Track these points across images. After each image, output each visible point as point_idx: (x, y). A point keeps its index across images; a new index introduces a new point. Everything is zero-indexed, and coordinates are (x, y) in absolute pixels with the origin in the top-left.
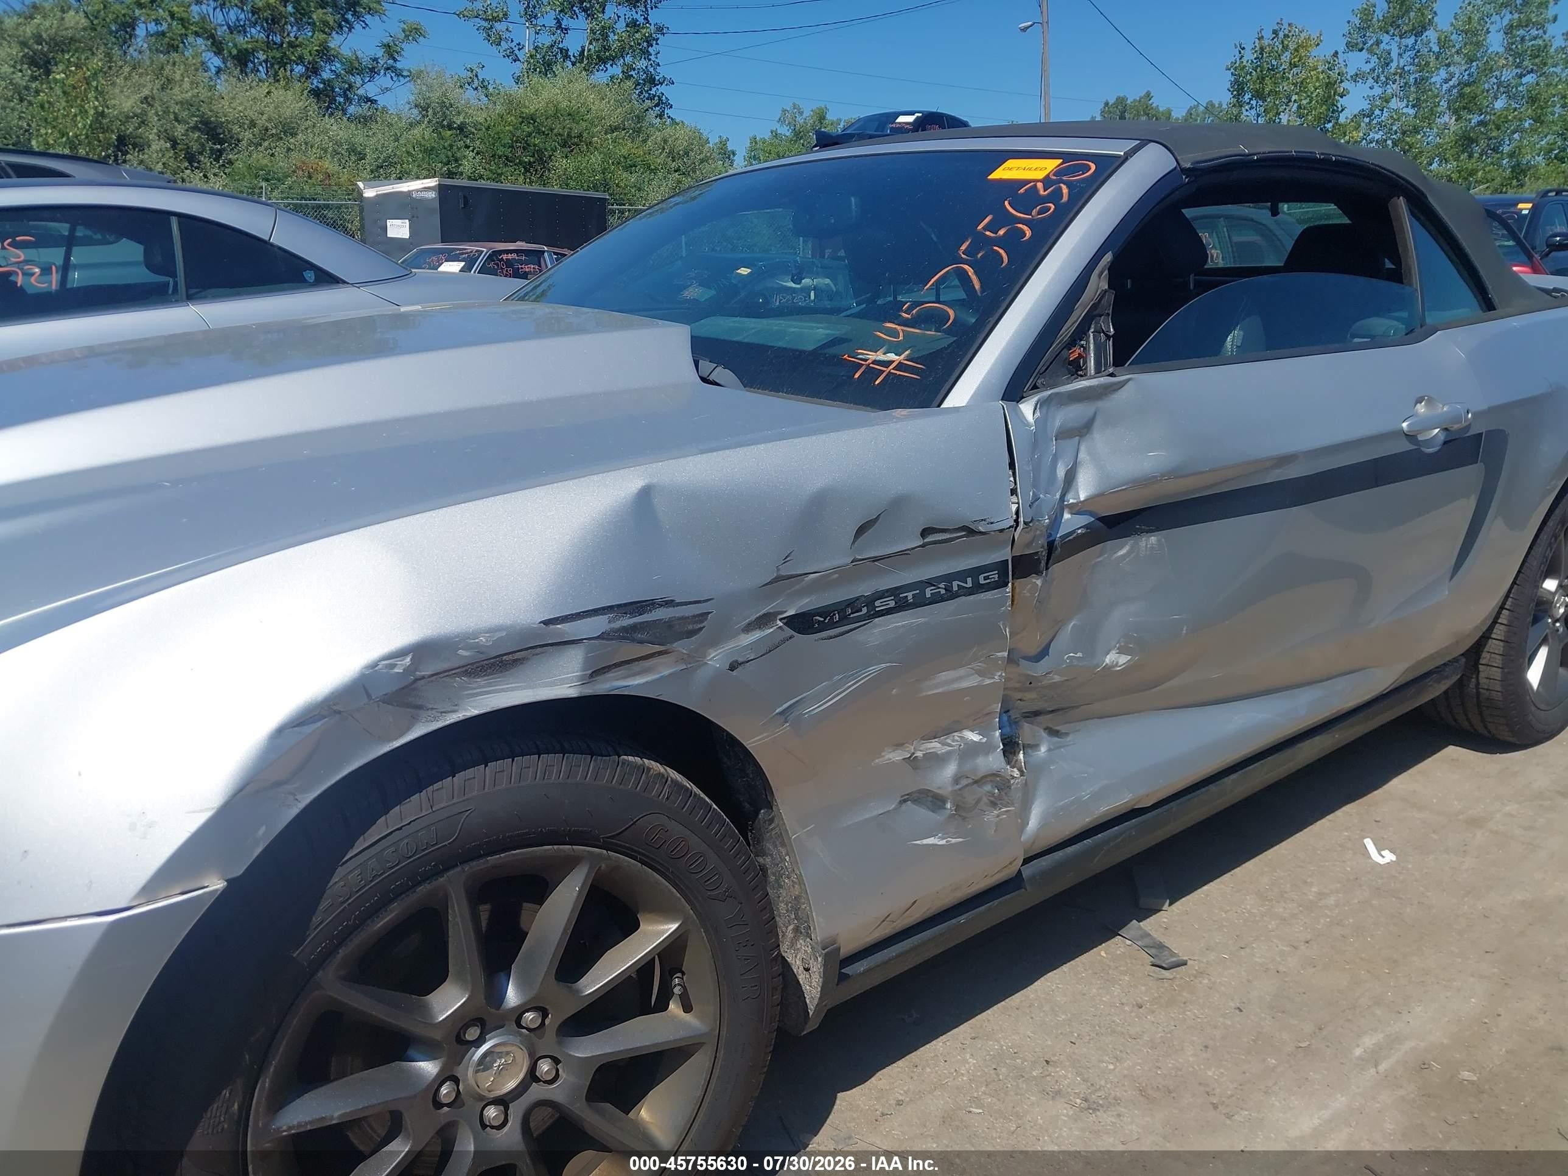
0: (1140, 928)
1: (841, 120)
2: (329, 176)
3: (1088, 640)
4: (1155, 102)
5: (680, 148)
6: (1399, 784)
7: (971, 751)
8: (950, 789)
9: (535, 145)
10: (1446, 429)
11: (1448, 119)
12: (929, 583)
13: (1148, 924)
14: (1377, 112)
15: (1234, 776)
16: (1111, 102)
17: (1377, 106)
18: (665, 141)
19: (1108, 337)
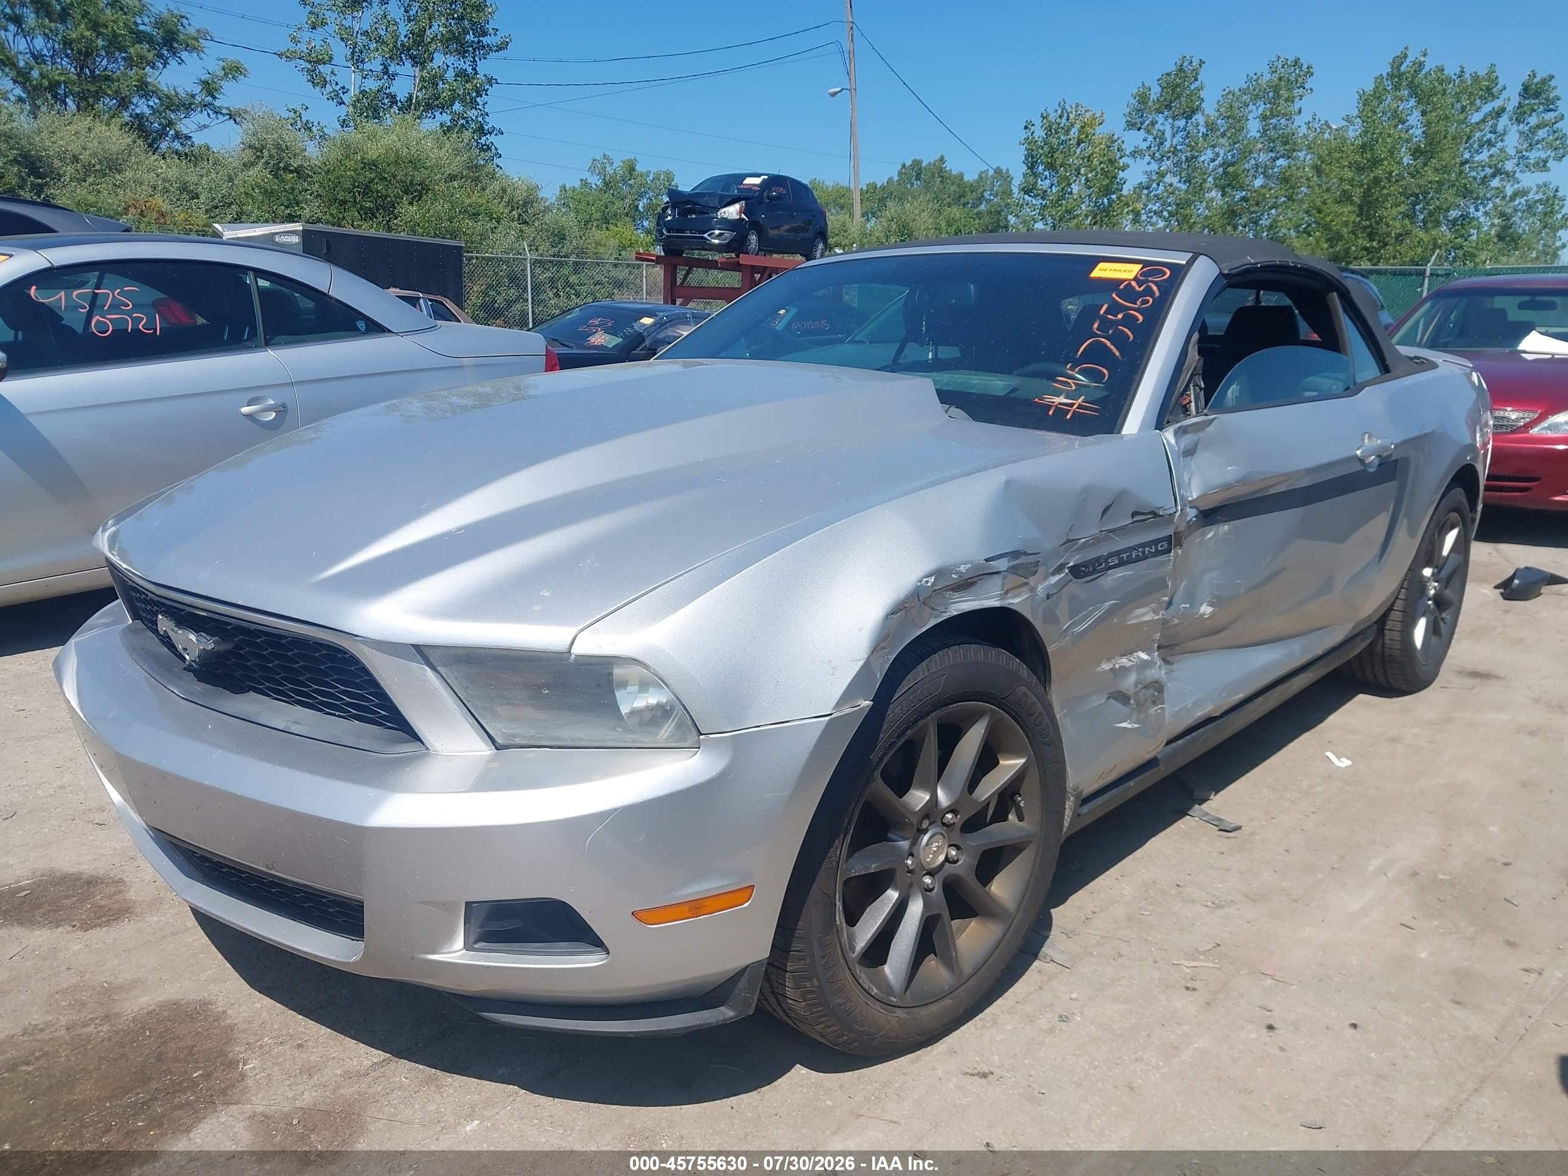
0: (1202, 810)
1: (650, 172)
2: (162, 215)
3: (1192, 597)
4: (948, 166)
5: (520, 196)
6: (1333, 719)
7: (1145, 665)
8: (1133, 691)
9: (378, 192)
10: (1379, 456)
11: (1215, 194)
12: (1134, 548)
13: (1205, 806)
14: (1154, 185)
15: (1260, 699)
16: (907, 164)
17: (1154, 181)
18: (504, 191)
19: (1201, 389)
